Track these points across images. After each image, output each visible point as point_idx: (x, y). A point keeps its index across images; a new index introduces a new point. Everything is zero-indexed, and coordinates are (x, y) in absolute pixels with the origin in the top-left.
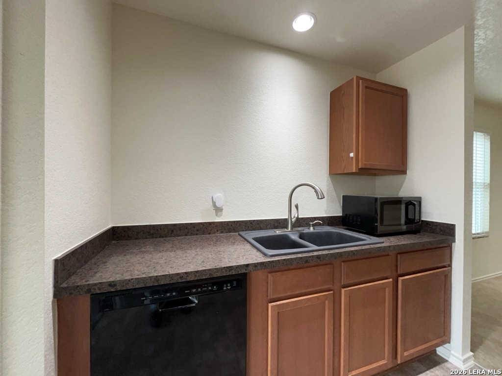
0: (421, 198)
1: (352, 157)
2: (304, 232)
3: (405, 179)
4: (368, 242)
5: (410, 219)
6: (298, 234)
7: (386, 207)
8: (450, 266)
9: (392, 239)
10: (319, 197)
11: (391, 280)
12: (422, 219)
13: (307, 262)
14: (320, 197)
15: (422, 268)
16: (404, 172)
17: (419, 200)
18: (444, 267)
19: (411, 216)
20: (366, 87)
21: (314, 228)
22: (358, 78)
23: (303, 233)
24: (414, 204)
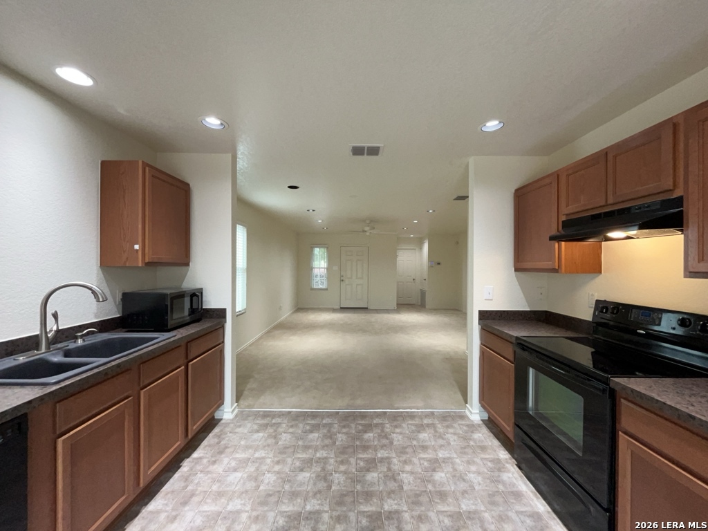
0: (202, 289)
1: (137, 250)
2: (70, 347)
3: (188, 270)
4: (162, 338)
5: (194, 309)
6: (62, 353)
7: (175, 301)
8: (223, 342)
9: (181, 330)
10: (99, 299)
11: (183, 367)
12: (204, 307)
13: (106, 374)
14: (101, 300)
15: (205, 350)
16: (187, 264)
17: (201, 291)
18: (220, 344)
19: (195, 306)
20: (153, 176)
21: (84, 340)
22: (145, 165)
23: (69, 350)
24: (196, 295)
